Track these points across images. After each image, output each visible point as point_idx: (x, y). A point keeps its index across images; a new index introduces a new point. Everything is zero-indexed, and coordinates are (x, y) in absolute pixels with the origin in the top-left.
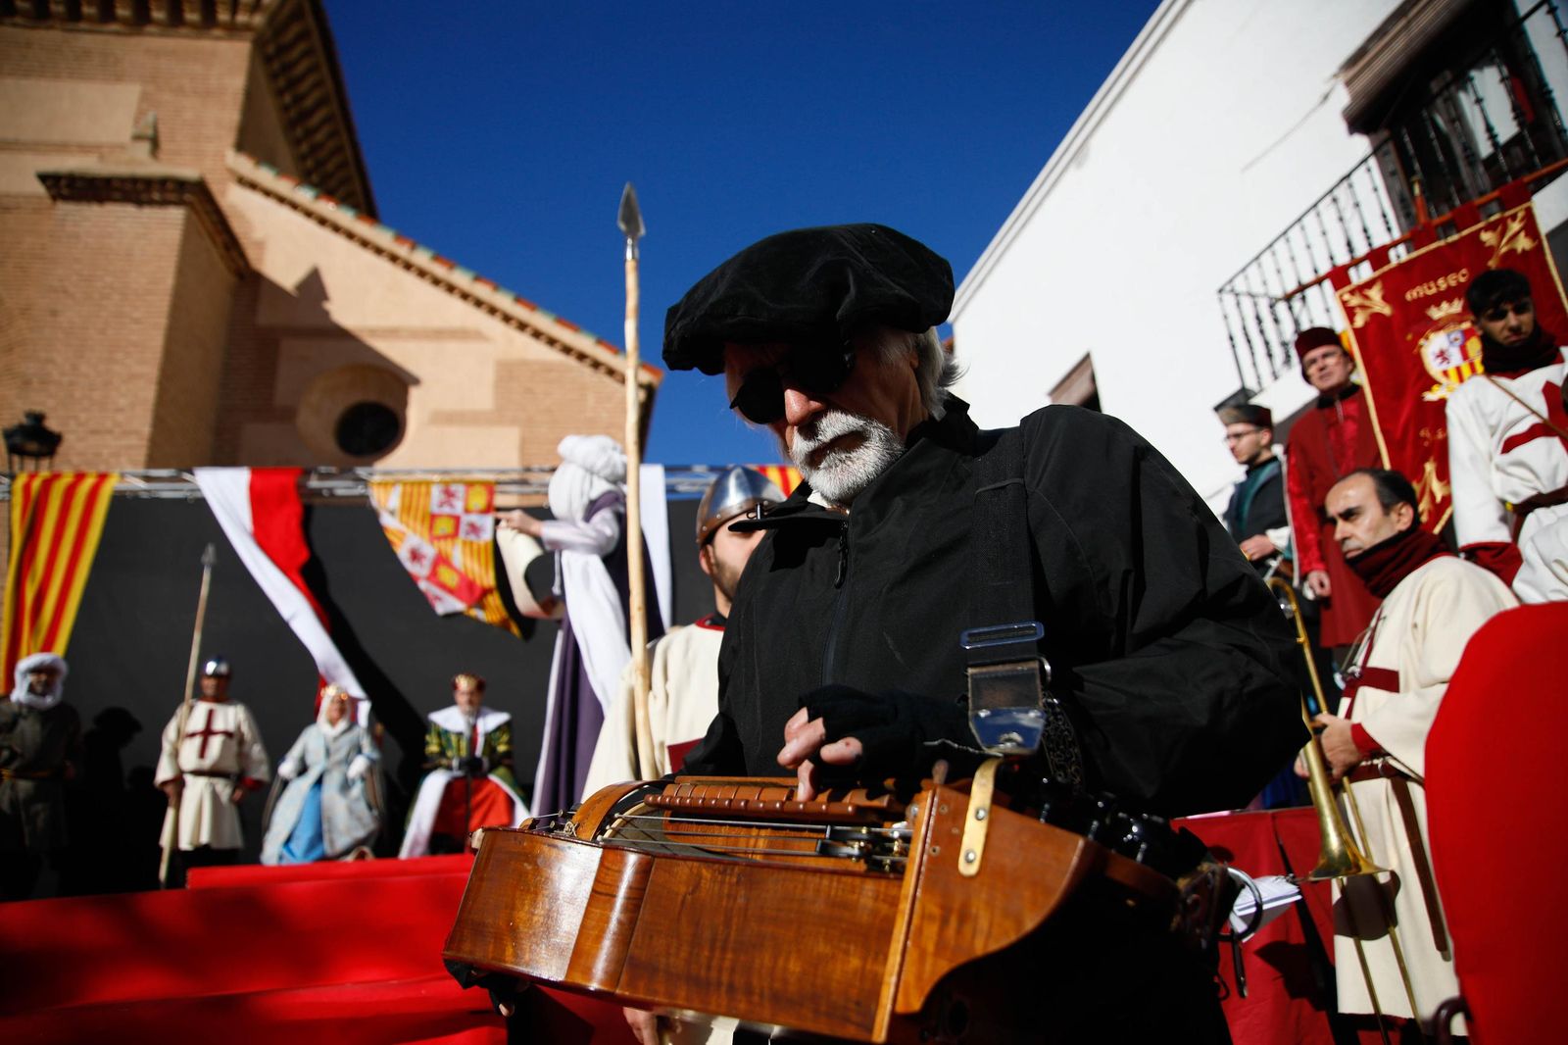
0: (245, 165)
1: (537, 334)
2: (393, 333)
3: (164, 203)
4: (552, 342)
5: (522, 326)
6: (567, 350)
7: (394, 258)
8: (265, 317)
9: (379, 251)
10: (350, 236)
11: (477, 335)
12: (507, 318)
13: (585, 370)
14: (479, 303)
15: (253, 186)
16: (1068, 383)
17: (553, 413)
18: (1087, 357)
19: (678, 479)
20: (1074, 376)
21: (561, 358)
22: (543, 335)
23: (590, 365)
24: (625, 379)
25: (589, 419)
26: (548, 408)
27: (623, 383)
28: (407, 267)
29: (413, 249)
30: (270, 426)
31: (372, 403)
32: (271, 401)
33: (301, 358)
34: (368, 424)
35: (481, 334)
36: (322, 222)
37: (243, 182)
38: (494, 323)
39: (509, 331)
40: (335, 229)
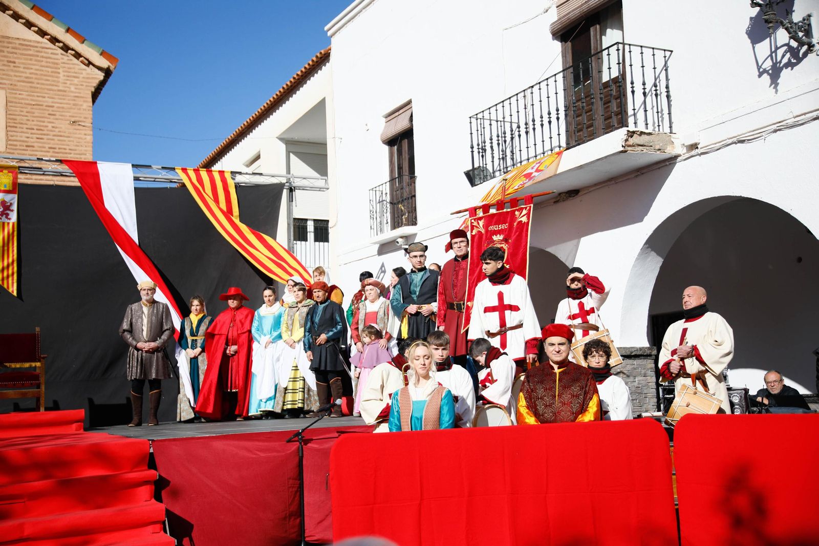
1: (17, 17)
4: (29, 25)
5: (5, 8)
6: (42, 33)
13: (57, 49)
16: (397, 114)
17: (32, 83)
18: (409, 102)
19: (142, 174)
20: (401, 111)
21: (38, 38)
22: (23, 18)
23: (62, 48)
24: (89, 63)
25: (59, 91)
26: (27, 78)
27: (88, 65)
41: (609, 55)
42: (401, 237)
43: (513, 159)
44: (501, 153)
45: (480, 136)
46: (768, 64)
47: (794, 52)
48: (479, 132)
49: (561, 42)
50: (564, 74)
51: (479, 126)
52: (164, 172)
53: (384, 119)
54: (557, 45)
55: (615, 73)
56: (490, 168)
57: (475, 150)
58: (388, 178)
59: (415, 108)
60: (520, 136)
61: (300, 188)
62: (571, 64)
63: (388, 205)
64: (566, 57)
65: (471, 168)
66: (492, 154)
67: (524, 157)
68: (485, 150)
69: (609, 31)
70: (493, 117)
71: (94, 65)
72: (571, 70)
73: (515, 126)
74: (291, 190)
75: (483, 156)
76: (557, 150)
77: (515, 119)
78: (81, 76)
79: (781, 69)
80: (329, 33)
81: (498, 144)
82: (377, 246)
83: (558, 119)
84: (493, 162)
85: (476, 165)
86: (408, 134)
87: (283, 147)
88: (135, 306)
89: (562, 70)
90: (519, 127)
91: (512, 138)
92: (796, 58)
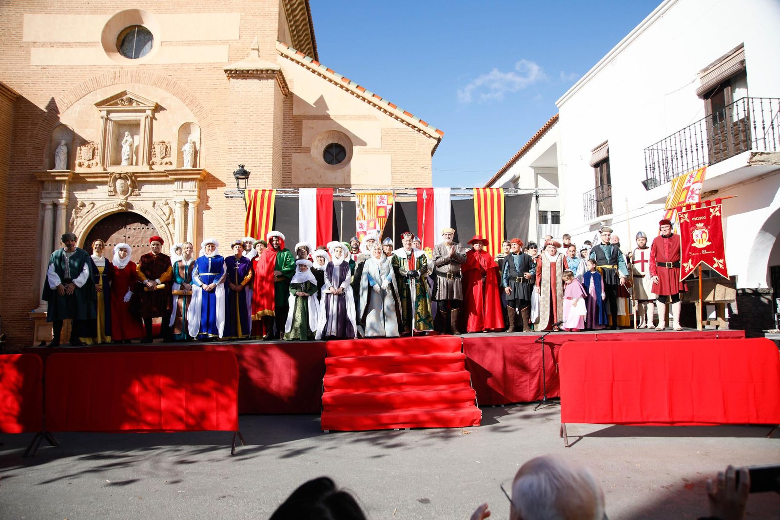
0: (283, 48)
1: (397, 118)
2: (344, 117)
4: (402, 121)
5: (391, 115)
6: (408, 124)
7: (342, 87)
8: (296, 112)
9: (336, 84)
10: (325, 77)
11: (374, 118)
12: (385, 111)
13: (415, 132)
14: (375, 105)
15: (287, 57)
16: (599, 149)
17: (403, 149)
18: (607, 142)
19: (455, 192)
20: (602, 147)
21: (406, 127)
23: (417, 130)
24: (430, 136)
25: (416, 152)
26: (401, 147)
27: (430, 138)
28: (347, 90)
29: (349, 83)
30: (301, 154)
31: (335, 144)
32: (301, 145)
33: (310, 128)
34: (334, 151)
35: (376, 118)
36: (314, 72)
37: (283, 55)
38: (381, 113)
39: (387, 116)
40: (319, 74)
41: (737, 106)
42: (603, 221)
43: (673, 173)
44: (665, 169)
45: (651, 160)
48: (651, 158)
49: (704, 99)
50: (706, 120)
51: (650, 154)
52: (467, 191)
53: (592, 153)
54: (702, 102)
55: (742, 116)
56: (658, 178)
57: (648, 169)
58: (594, 186)
59: (611, 145)
60: (677, 159)
61: (543, 195)
62: (711, 113)
63: (595, 202)
64: (707, 108)
65: (646, 179)
66: (660, 170)
67: (680, 170)
68: (655, 169)
69: (737, 90)
70: (660, 148)
71: (432, 137)
72: (711, 117)
73: (674, 153)
74: (537, 197)
75: (653, 172)
76: (702, 166)
77: (674, 148)
78: (426, 143)
80: (558, 106)
81: (663, 165)
82: (589, 227)
83: (702, 147)
84: (660, 175)
85: (649, 178)
86: (606, 160)
87: (533, 171)
89: (705, 117)
90: (676, 154)
91: (672, 160)
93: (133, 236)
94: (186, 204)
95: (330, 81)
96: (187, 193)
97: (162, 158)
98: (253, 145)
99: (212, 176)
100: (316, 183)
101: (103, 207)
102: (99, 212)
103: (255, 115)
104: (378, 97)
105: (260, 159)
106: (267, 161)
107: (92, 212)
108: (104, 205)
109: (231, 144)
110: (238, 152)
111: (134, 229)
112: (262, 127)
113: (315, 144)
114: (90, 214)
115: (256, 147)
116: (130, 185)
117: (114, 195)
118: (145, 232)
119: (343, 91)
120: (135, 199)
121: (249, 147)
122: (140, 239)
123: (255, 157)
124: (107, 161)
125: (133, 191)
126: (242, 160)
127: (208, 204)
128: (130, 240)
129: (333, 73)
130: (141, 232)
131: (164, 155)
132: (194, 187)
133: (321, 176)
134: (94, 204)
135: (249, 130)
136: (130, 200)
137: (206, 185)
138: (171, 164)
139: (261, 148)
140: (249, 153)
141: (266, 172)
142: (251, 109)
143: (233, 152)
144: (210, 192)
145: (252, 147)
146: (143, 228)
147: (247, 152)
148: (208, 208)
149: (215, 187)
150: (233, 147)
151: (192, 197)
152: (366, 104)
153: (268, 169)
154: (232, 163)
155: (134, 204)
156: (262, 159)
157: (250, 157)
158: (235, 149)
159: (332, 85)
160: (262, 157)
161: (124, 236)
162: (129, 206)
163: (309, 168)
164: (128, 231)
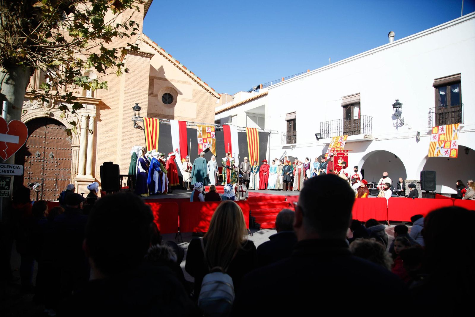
0: (146, 38)
1: (200, 85)
2: (174, 80)
3: (147, 57)
4: (203, 87)
5: (198, 83)
6: (206, 89)
7: (175, 65)
8: (151, 74)
9: (172, 62)
10: (167, 58)
11: (190, 84)
12: (195, 81)
13: (208, 93)
14: (190, 77)
15: (147, 43)
17: (202, 101)
18: (295, 112)
20: (292, 114)
21: (204, 90)
22: (202, 85)
24: (215, 96)
25: (209, 103)
27: (215, 97)
28: (177, 67)
29: (179, 64)
30: (153, 97)
31: (168, 93)
32: (153, 92)
33: (158, 84)
34: (167, 97)
35: (190, 83)
36: (161, 54)
37: (146, 42)
38: (193, 81)
39: (195, 83)
40: (164, 56)
42: (292, 146)
46: (396, 125)
47: (401, 124)
52: (244, 128)
53: (286, 115)
55: (357, 118)
58: (286, 131)
59: (297, 113)
61: (272, 133)
63: (286, 136)
65: (317, 133)
69: (355, 108)
71: (216, 97)
74: (270, 134)
78: (213, 100)
79: (398, 127)
82: (282, 147)
86: (294, 120)
87: (245, 114)
88: (243, 163)
92: (401, 125)
93: (51, 132)
94: (88, 117)
95: (169, 60)
96: (90, 111)
97: (73, 89)
98: (138, 92)
99: (104, 103)
100: (160, 113)
101: (33, 114)
102: (31, 116)
103: (139, 76)
104: (193, 73)
105: (141, 100)
106: (145, 101)
107: (26, 116)
108: (34, 113)
109: (126, 90)
110: (130, 95)
111: (52, 128)
112: (143, 83)
113: (160, 92)
114: (24, 117)
115: (139, 93)
116: (53, 102)
117: (42, 107)
118: (59, 130)
119: (175, 67)
120: (55, 111)
121: (136, 93)
122: (56, 134)
123: (139, 99)
124: (37, 86)
125: (54, 106)
126: (132, 99)
127: (100, 118)
128: (49, 134)
129: (172, 57)
130: (56, 130)
131: (75, 87)
132: (94, 108)
133: (162, 110)
134: (27, 111)
135: (136, 84)
136: (52, 111)
137: (100, 108)
138: (79, 93)
139: (142, 94)
140: (136, 96)
141: (144, 107)
142: (138, 72)
143: (127, 94)
144: (101, 112)
145: (137, 93)
146: (58, 128)
147: (135, 95)
148: (100, 120)
149: (104, 109)
150: (127, 92)
151: (92, 114)
152: (186, 75)
153: (146, 106)
154: (127, 100)
155: (55, 114)
156: (142, 100)
157: (136, 98)
158: (128, 93)
159: (170, 63)
160: (142, 99)
161: (45, 132)
162: (52, 114)
163: (156, 105)
164: (48, 129)
